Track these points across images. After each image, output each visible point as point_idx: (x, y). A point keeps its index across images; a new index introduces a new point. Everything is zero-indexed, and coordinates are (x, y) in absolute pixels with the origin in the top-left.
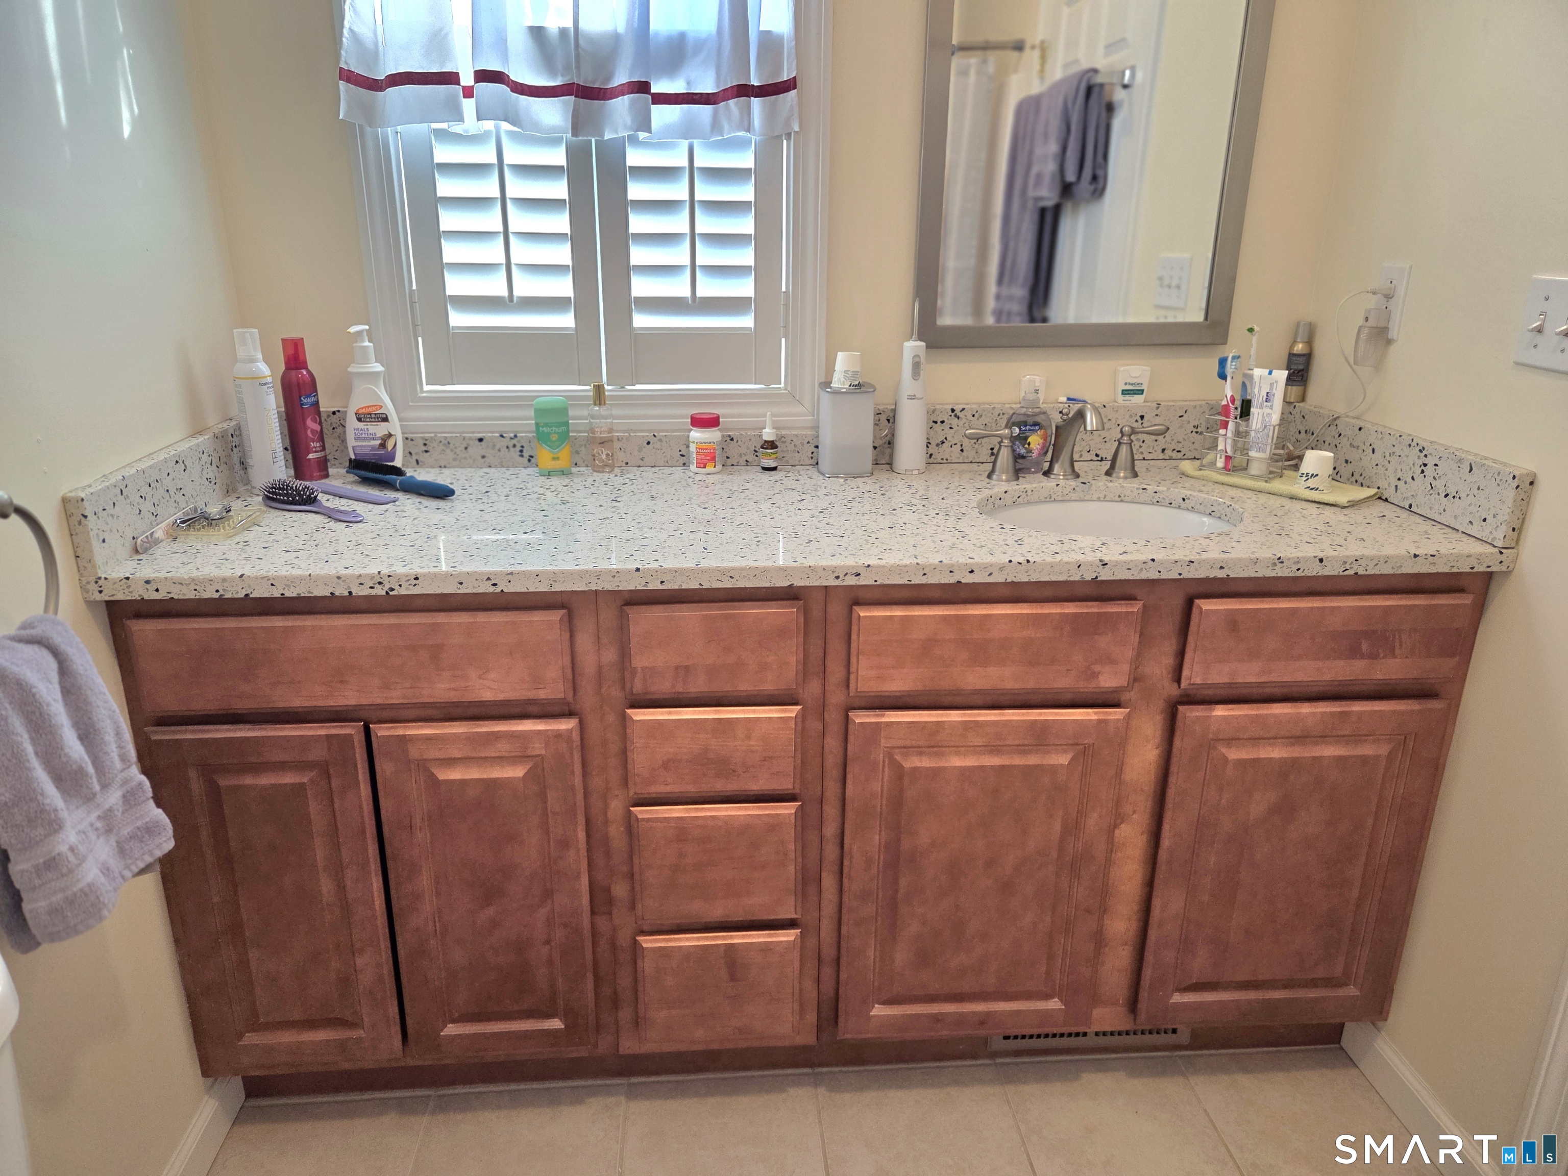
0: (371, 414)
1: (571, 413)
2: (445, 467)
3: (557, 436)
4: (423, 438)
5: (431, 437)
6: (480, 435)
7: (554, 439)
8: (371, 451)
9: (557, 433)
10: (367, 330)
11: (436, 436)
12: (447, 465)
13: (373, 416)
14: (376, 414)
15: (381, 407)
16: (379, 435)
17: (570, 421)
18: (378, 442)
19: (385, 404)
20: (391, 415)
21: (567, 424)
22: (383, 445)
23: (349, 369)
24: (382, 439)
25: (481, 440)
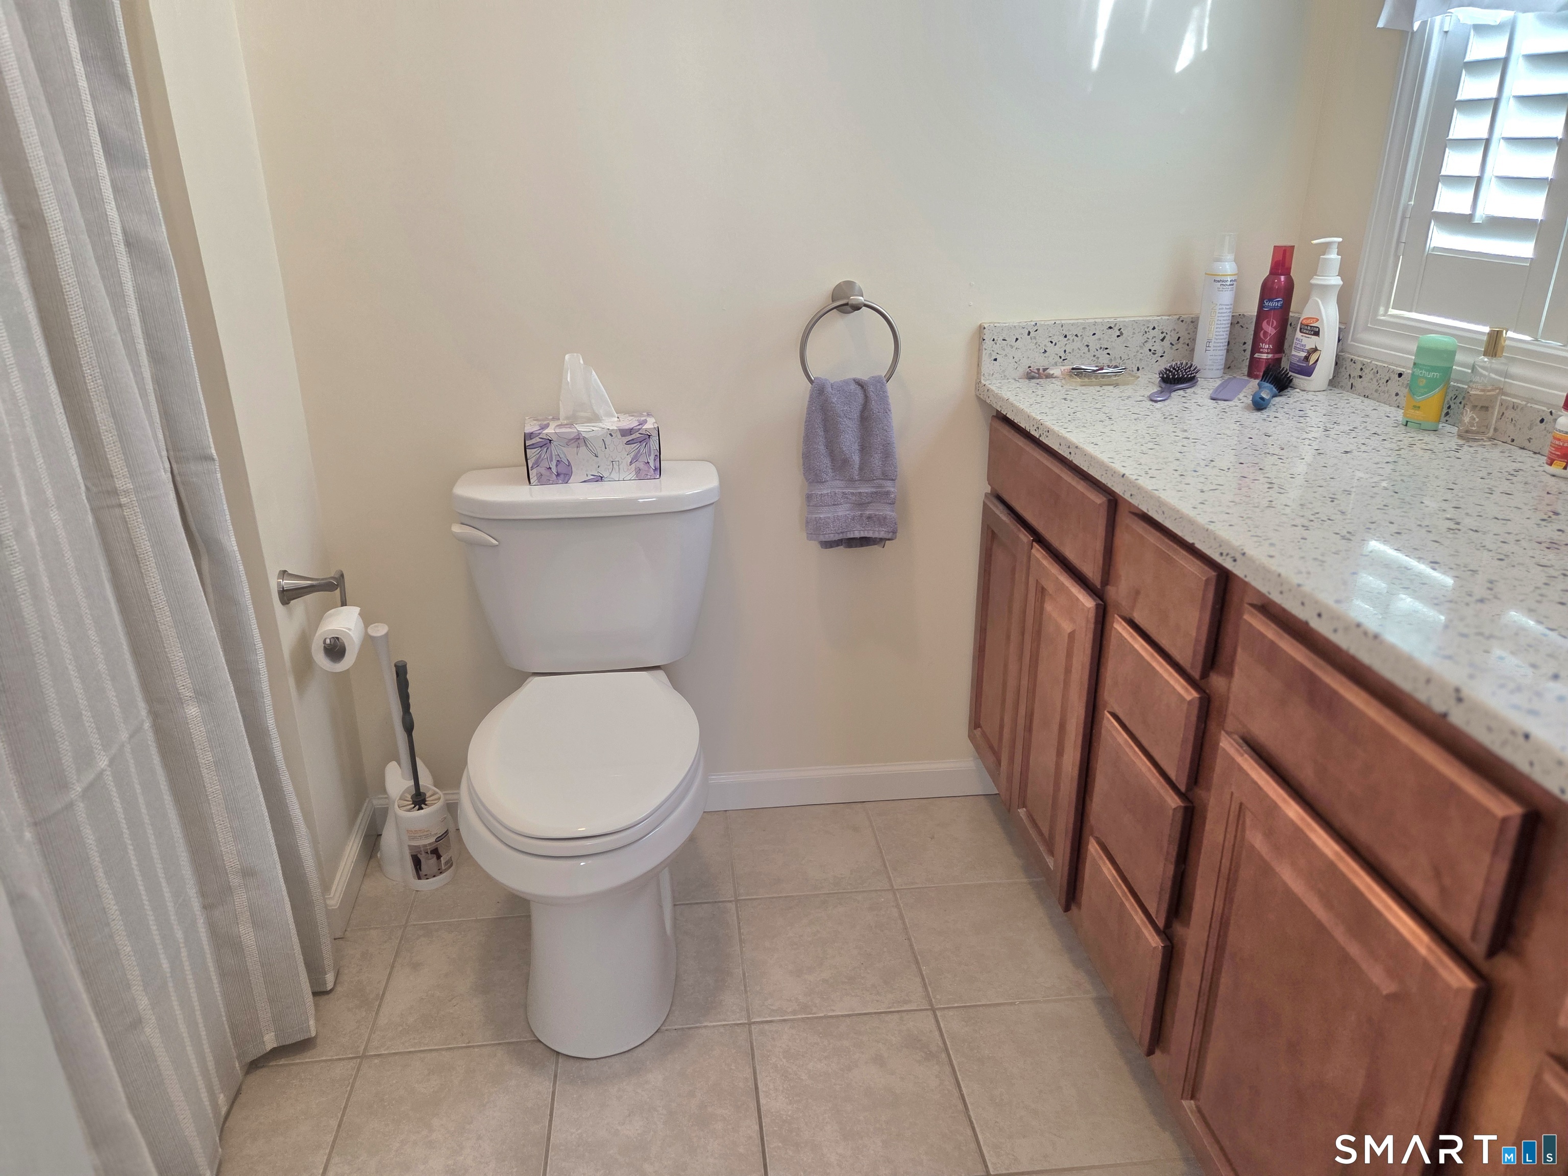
0: (1307, 326)
1: (1459, 357)
2: (1368, 397)
3: (1424, 381)
4: (1361, 362)
5: (1368, 363)
6: (1401, 370)
7: (1421, 384)
8: (1298, 361)
9: (1426, 378)
10: (1339, 243)
11: (1371, 362)
12: (1370, 396)
13: (1309, 328)
14: (1311, 326)
15: (1317, 320)
16: (1307, 348)
17: (1454, 367)
18: (1304, 354)
19: (1322, 319)
20: (1323, 329)
21: (1450, 369)
22: (1307, 359)
23: (1313, 281)
24: (1308, 352)
25: (1400, 375)
